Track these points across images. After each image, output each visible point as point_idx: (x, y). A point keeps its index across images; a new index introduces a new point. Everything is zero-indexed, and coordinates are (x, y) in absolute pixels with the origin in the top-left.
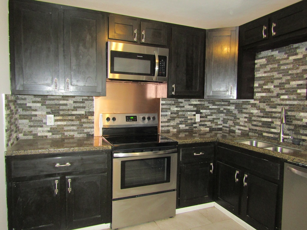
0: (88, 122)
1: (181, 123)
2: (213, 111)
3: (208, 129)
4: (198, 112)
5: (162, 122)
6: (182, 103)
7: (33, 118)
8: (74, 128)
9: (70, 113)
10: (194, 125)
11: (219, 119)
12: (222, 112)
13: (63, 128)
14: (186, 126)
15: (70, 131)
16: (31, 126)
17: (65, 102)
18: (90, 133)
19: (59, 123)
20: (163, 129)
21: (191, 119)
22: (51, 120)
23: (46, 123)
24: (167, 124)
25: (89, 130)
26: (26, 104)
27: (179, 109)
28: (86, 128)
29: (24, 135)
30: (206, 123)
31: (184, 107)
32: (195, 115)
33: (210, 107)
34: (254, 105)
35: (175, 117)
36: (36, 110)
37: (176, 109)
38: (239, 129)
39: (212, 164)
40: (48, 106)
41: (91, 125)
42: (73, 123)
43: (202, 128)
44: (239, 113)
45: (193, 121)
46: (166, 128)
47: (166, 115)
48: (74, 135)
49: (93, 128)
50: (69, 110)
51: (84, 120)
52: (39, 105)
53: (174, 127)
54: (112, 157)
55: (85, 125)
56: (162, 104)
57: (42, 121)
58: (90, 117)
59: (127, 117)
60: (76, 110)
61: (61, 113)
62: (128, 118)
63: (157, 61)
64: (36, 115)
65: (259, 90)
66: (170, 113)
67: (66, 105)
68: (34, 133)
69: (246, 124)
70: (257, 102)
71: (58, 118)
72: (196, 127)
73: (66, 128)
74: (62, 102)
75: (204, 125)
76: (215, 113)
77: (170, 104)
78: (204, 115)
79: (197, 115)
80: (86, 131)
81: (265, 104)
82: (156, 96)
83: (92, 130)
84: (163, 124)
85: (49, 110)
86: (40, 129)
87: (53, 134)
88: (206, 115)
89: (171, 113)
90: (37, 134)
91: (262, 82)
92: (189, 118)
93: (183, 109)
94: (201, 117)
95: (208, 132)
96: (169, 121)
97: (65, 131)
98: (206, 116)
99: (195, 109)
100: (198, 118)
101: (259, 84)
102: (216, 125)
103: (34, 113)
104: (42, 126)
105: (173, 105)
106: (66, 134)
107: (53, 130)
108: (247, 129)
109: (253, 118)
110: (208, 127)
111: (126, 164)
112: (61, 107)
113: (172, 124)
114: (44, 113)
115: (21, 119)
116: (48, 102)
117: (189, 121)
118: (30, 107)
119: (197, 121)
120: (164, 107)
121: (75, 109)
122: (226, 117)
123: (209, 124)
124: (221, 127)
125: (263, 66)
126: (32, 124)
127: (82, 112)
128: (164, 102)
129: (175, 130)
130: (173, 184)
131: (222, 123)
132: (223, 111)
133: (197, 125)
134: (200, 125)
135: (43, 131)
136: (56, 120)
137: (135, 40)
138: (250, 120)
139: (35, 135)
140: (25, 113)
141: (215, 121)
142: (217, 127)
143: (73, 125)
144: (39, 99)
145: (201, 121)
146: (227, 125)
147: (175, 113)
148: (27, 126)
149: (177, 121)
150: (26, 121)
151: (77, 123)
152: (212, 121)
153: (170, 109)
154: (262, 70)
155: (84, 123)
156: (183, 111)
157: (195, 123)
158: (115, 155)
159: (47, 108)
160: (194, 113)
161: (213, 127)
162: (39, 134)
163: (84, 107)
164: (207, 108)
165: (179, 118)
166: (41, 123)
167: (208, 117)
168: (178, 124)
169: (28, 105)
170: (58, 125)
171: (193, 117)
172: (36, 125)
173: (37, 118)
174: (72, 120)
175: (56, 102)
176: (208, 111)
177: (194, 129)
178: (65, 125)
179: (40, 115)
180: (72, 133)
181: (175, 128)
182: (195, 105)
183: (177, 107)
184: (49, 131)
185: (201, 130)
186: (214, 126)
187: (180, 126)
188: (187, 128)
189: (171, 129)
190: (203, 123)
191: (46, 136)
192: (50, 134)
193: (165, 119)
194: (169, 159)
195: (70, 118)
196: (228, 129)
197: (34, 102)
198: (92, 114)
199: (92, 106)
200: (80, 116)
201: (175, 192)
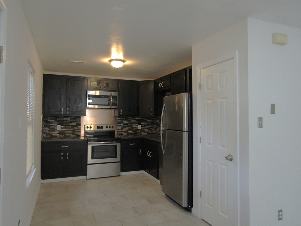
0: (77, 129)
1: (129, 130)
2: (149, 123)
3: (146, 133)
4: (139, 124)
5: (118, 129)
6: (130, 119)
7: (51, 127)
8: (71, 132)
9: (68, 124)
10: (137, 131)
11: (153, 128)
12: (155, 124)
13: (65, 132)
14: (132, 131)
15: (69, 133)
16: (49, 131)
17: (66, 119)
18: (79, 135)
20: (119, 133)
21: (136, 128)
22: (59, 128)
23: (56, 130)
24: (121, 130)
25: (78, 133)
26: (47, 120)
27: (128, 122)
28: (77, 132)
29: (46, 135)
30: (145, 130)
31: (131, 121)
32: (138, 125)
33: (147, 121)
35: (126, 127)
36: (52, 123)
37: (126, 122)
39: (140, 150)
40: (58, 121)
41: (79, 131)
42: (70, 129)
43: (143, 133)
45: (137, 129)
46: (120, 133)
47: (121, 126)
48: (70, 136)
49: (80, 132)
50: (68, 123)
51: (75, 128)
52: (53, 120)
53: (125, 132)
54: (87, 144)
55: (76, 131)
56: (118, 120)
57: (55, 128)
58: (78, 127)
59: (98, 126)
60: (72, 123)
61: (64, 124)
62: (98, 127)
63: (111, 98)
64: (52, 126)
66: (122, 124)
67: (67, 120)
68: (51, 134)
71: (63, 127)
72: (138, 132)
73: (66, 132)
74: (64, 119)
75: (145, 132)
76: (150, 124)
77: (123, 120)
78: (143, 125)
79: (139, 125)
80: (76, 133)
82: (114, 115)
83: (80, 133)
84: (119, 130)
85: (58, 123)
86: (53, 132)
87: (60, 135)
88: (144, 125)
89: (123, 125)
90: (52, 135)
92: (134, 127)
93: (130, 122)
94: (141, 127)
95: (146, 135)
96: (122, 129)
97: (66, 133)
98: (145, 126)
99: (138, 122)
100: (139, 127)
102: (151, 131)
103: (51, 124)
104: (55, 131)
105: (124, 120)
106: (66, 135)
107: (60, 133)
110: (146, 132)
111: (94, 147)
112: (64, 122)
113: (124, 130)
114: (56, 124)
115: (45, 127)
116: (58, 119)
117: (134, 129)
118: (49, 122)
119: (139, 129)
120: (119, 121)
121: (71, 122)
122: (157, 127)
123: (146, 130)
124: (154, 132)
126: (50, 130)
127: (75, 124)
128: (119, 118)
129: (126, 134)
130: (118, 159)
131: (155, 130)
133: (140, 131)
134: (141, 131)
135: (55, 133)
136: (62, 128)
137: (101, 88)
139: (51, 135)
140: (47, 124)
141: (150, 129)
142: (152, 132)
143: (70, 131)
144: (53, 118)
145: (141, 129)
146: (157, 131)
147: (126, 125)
148: (48, 131)
149: (127, 128)
150: (47, 128)
151: (72, 129)
152: (149, 129)
153: (122, 122)
155: (75, 129)
156: (131, 123)
157: (138, 130)
158: (89, 143)
159: (57, 122)
160: (137, 124)
161: (149, 132)
162: (53, 135)
163: (76, 122)
164: (145, 121)
165: (128, 127)
166: (54, 130)
167: (146, 127)
168: (127, 130)
169: (49, 120)
170: (63, 131)
171: (136, 127)
172: (52, 130)
173: (53, 127)
174: (69, 128)
175: (62, 119)
176: (146, 123)
177: (138, 133)
178: (66, 131)
179: (54, 125)
180: (69, 135)
181: (126, 133)
182: (137, 120)
183: (126, 121)
184: (58, 133)
185: (142, 134)
186: (150, 131)
187: (129, 131)
188: (133, 132)
189: (123, 133)
190: (143, 130)
191: (57, 136)
192: (59, 135)
193: (120, 128)
194: (116, 146)
195: (68, 127)
196: (157, 133)
197: (51, 119)
198: (80, 125)
199: (80, 121)
200: (74, 126)
201: (120, 163)
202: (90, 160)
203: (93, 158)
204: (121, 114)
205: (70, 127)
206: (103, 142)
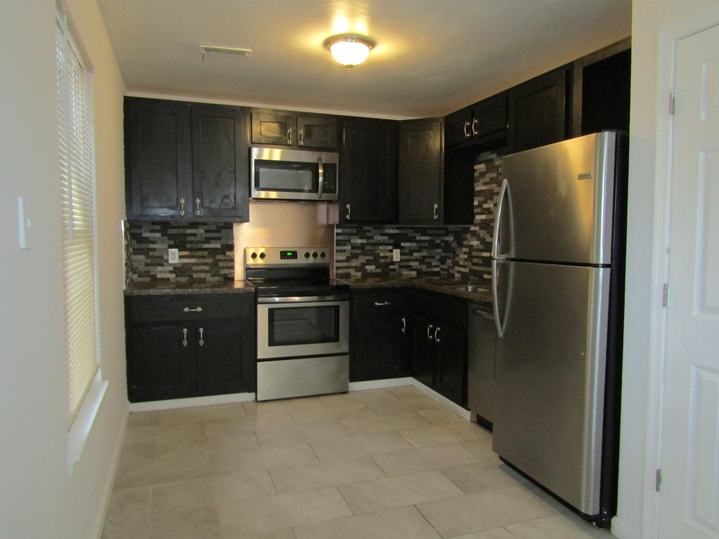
0: (225, 260)
1: (369, 262)
2: (422, 244)
3: (414, 273)
4: (396, 246)
5: (337, 261)
6: (369, 231)
7: (151, 253)
8: (207, 268)
9: (199, 246)
10: (391, 267)
11: (433, 257)
12: (438, 246)
13: (191, 268)
14: (377, 268)
15: (201, 271)
16: (147, 265)
17: (193, 231)
18: (229, 276)
19: (186, 261)
20: (340, 271)
21: (386, 257)
22: (174, 256)
23: (167, 261)
24: (345, 264)
25: (227, 271)
26: (141, 234)
27: (365, 241)
28: (223, 268)
29: (139, 276)
30: (411, 264)
31: (372, 238)
32: (391, 251)
33: (418, 238)
34: (474, 234)
35: (359, 254)
36: (154, 242)
37: (359, 241)
38: (459, 272)
39: (404, 320)
40: (171, 237)
41: (230, 264)
42: (204, 261)
43: (405, 272)
44: (458, 246)
45: (389, 260)
46: (344, 271)
47: (344, 251)
48: (206, 278)
49: (233, 268)
50: (198, 242)
51: (220, 257)
52: (158, 235)
53: (357, 269)
54: (256, 303)
55: (221, 264)
56: (338, 234)
57: (162, 257)
58: (228, 253)
59: (281, 252)
60: (209, 243)
61: (189, 246)
62: (284, 255)
63: (321, 171)
64: (154, 250)
65: (479, 210)
66: (350, 248)
67: (195, 235)
68: (152, 273)
69: (466, 263)
70: (477, 228)
71: (184, 253)
72: (393, 270)
73: (195, 268)
74: (188, 231)
75: (410, 268)
76: (425, 248)
77: (350, 234)
78: (407, 251)
79: (394, 250)
80: (222, 272)
81: (485, 232)
82: (328, 221)
83: (232, 271)
84: (340, 265)
85: (172, 242)
86: (159, 268)
87: (177, 276)
88: (410, 251)
89: (352, 248)
90: (156, 275)
91: (481, 199)
92: (381, 254)
93: (371, 241)
94: (401, 254)
95: (414, 278)
96: (348, 260)
97: (193, 272)
98: (411, 253)
99: (392, 241)
100: (396, 255)
101: (479, 202)
102: (427, 267)
103: (151, 246)
104: (162, 265)
105: (355, 234)
106: (195, 276)
107: (177, 270)
108: (467, 270)
109: (474, 254)
110: (414, 270)
111: (276, 312)
112: (188, 239)
113: (354, 265)
114: (165, 246)
115: (135, 254)
116: (170, 231)
117: (382, 261)
118: (147, 238)
119: (395, 260)
120: (341, 238)
121: (208, 240)
122: (443, 254)
123: (415, 264)
124: (437, 269)
125: (482, 174)
126: (149, 261)
127: (218, 245)
128: (340, 231)
129: (359, 274)
130: (344, 346)
131: (439, 263)
132: (439, 244)
133: (396, 267)
134: (401, 267)
135: (164, 272)
136: (181, 257)
137: (290, 142)
138: (470, 258)
139: (154, 278)
140: (140, 246)
141: (427, 260)
142: (430, 270)
143: (205, 264)
144: (157, 227)
145: (402, 260)
146: (445, 267)
147: (358, 248)
148: (143, 264)
149: (362, 259)
150: (141, 257)
151: (210, 260)
152: (422, 261)
153: (349, 241)
154: (482, 181)
155: (220, 260)
156: (372, 244)
157: (393, 263)
158: (260, 299)
159: (169, 239)
160: (390, 248)
161: (424, 270)
162: (159, 276)
163: (220, 239)
164: (412, 240)
165: (365, 255)
166: (161, 261)
167: (414, 254)
168: (363, 265)
169: (145, 235)
170: (184, 264)
171: (388, 254)
172: (154, 262)
173: (156, 254)
174: (203, 257)
175: (181, 231)
176: (414, 244)
177: (391, 273)
178: (195, 264)
179: (159, 249)
180: (203, 275)
181: (359, 271)
182: (391, 236)
183: (360, 238)
184: (172, 272)
185: (403, 275)
186: (424, 268)
187: (367, 267)
188: (379, 270)
189: (352, 272)
190: (405, 264)
191: (168, 279)
192: (174, 275)
193: (343, 257)
194: (337, 308)
195: (200, 253)
196: (446, 273)
197: (152, 231)
198: (231, 247)
199: (231, 237)
200: (213, 252)
201: (347, 357)
202: (263, 348)
203: (272, 343)
204: (348, 217)
205: (206, 253)
206: (297, 299)
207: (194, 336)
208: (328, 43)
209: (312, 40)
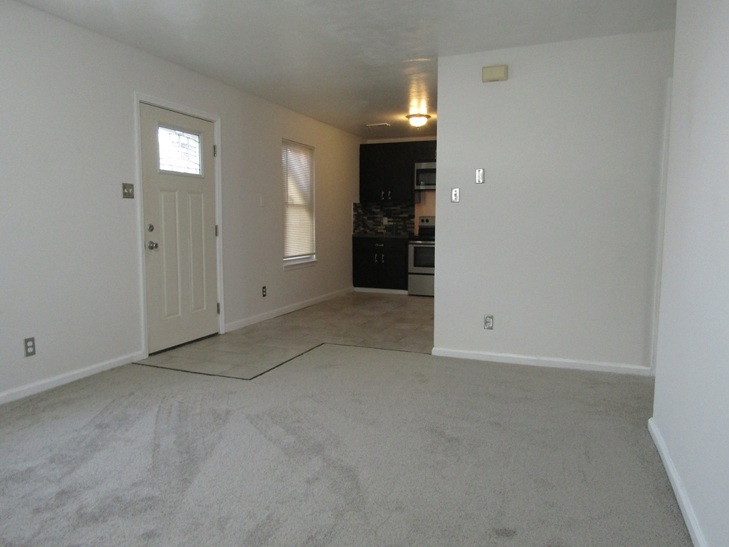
0: (410, 224)
7: (375, 219)
8: (401, 227)
9: (398, 216)
13: (393, 227)
16: (374, 225)
17: (395, 208)
19: (391, 223)
22: (385, 221)
23: (383, 223)
25: (410, 230)
26: (372, 210)
28: (409, 228)
29: (370, 231)
36: (377, 214)
41: (412, 226)
49: (414, 227)
50: (397, 214)
51: (407, 222)
52: (378, 210)
54: (409, 244)
55: (408, 226)
57: (380, 221)
58: (411, 220)
61: (392, 216)
64: (377, 218)
67: (395, 210)
68: (376, 229)
71: (390, 220)
73: (395, 227)
74: (392, 208)
80: (408, 230)
83: (413, 229)
85: (385, 214)
86: (379, 227)
87: (387, 231)
90: (377, 231)
103: (375, 216)
104: (380, 225)
107: (387, 228)
112: (393, 212)
114: (382, 216)
115: (368, 220)
116: (385, 208)
118: (374, 212)
121: (402, 213)
126: (375, 223)
127: (407, 216)
135: (381, 229)
136: (389, 221)
140: (371, 216)
143: (400, 225)
144: (379, 206)
148: (372, 225)
150: (371, 221)
151: (402, 223)
155: (407, 224)
158: (410, 242)
159: (384, 212)
162: (379, 231)
163: (408, 212)
166: (380, 223)
170: (390, 225)
172: (377, 224)
173: (378, 220)
174: (399, 222)
178: (394, 225)
179: (379, 217)
184: (384, 229)
191: (383, 232)
192: (385, 231)
195: (397, 220)
197: (376, 208)
198: (413, 217)
199: (414, 211)
200: (404, 219)
202: (411, 268)
203: (415, 265)
205: (401, 219)
207: (379, 258)
208: (409, 117)
209: (402, 117)
